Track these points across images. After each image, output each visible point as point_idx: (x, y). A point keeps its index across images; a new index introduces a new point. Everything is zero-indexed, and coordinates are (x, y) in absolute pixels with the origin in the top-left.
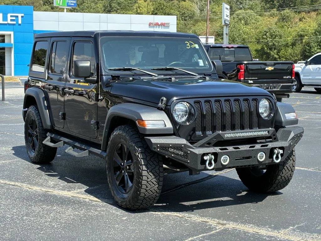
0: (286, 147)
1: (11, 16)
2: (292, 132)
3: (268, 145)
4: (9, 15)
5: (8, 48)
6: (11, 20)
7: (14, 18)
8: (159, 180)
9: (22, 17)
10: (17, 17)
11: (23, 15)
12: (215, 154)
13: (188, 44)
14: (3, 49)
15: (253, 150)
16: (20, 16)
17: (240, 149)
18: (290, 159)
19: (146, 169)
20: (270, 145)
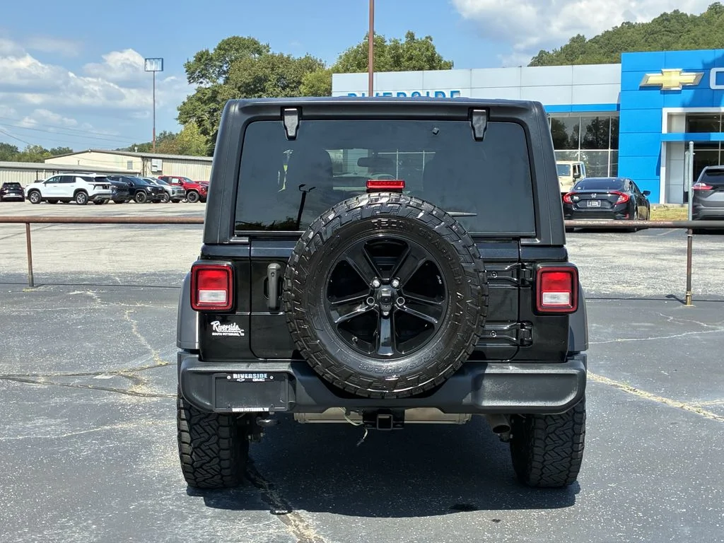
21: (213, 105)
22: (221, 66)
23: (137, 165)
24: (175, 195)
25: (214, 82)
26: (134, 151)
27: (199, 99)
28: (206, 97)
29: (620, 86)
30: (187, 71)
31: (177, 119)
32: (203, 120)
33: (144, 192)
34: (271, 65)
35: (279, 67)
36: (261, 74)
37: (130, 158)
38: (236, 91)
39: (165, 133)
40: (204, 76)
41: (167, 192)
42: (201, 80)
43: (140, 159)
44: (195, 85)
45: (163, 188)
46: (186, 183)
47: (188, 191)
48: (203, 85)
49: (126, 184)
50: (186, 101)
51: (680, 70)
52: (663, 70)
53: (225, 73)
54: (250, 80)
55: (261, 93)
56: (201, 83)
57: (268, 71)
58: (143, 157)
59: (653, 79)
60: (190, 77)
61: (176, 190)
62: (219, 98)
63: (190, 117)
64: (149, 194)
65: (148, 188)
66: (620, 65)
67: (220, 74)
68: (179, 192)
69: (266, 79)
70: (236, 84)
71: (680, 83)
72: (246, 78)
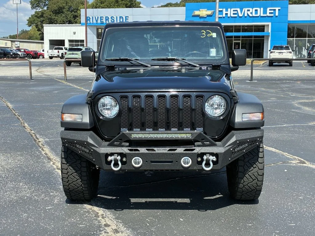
0: (221, 153)
1: (270, 10)
2: (235, 136)
3: (195, 149)
4: (268, 9)
5: (266, 36)
6: (270, 13)
7: (272, 11)
8: (81, 175)
9: (279, 10)
10: (275, 10)
11: (280, 8)
12: (122, 155)
13: (204, 32)
14: (263, 37)
15: (172, 154)
16: (277, 9)
17: (155, 151)
18: (254, 166)
19: (66, 163)
20: (198, 150)
21: (42, 19)
22: (45, 2)
23: (9, 44)
24: (22, 56)
25: (42, 9)
26: (8, 38)
27: (36, 16)
28: (39, 15)
29: (185, 15)
30: (31, 4)
31: (27, 25)
32: (38, 25)
33: (9, 55)
34: (65, 2)
35: (69, 3)
36: (61, 6)
37: (6, 41)
38: (51, 13)
39: (23, 30)
40: (38, 6)
41: (19, 55)
42: (37, 8)
43: (10, 42)
44: (35, 10)
45: (17, 53)
46: (27, 51)
47: (28, 54)
48: (38, 10)
49: (2, 52)
50: (31, 17)
51: (206, 9)
52: (200, 10)
53: (47, 5)
54: (56, 8)
55: (61, 14)
56: (37, 9)
57: (64, 5)
58: (11, 41)
59: (197, 13)
60: (32, 7)
61: (22, 54)
62: (44, 15)
63: (32, 24)
64: (12, 55)
65: (11, 53)
66: (185, 7)
67: (45, 6)
68: (24, 55)
69: (64, 8)
70: (51, 10)
71: (206, 14)
72: (55, 7)
